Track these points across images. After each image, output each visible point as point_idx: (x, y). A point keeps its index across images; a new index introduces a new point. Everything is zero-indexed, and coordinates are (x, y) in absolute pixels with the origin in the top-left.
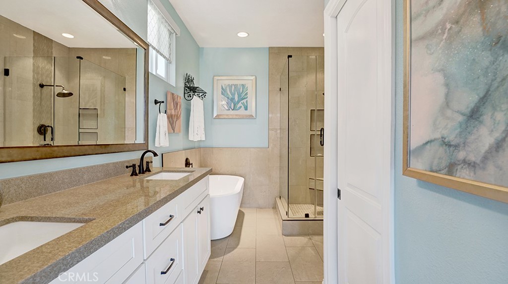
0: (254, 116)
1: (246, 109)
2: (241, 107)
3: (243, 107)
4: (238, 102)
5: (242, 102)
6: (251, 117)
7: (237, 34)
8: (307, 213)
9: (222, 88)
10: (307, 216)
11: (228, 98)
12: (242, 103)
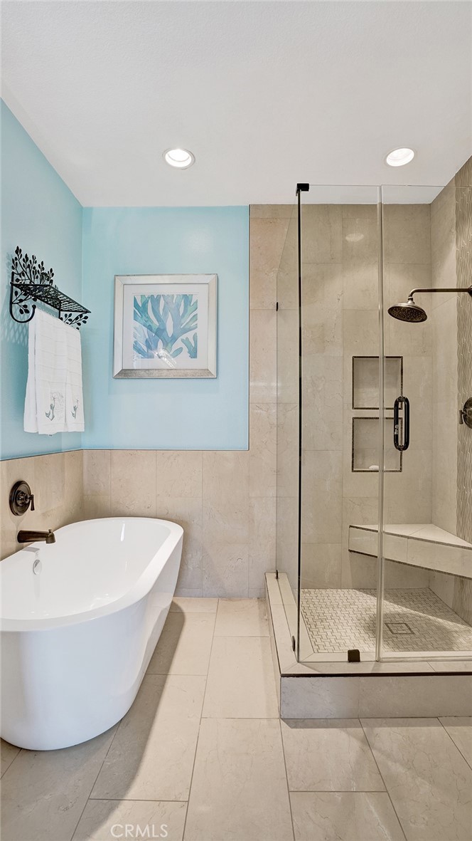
0: (214, 372)
1: (193, 354)
2: (181, 349)
3: (185, 349)
4: (174, 339)
5: (184, 337)
6: (204, 375)
7: (163, 156)
8: (352, 649)
9: (136, 305)
10: (354, 656)
11: (150, 328)
12: (182, 340)
